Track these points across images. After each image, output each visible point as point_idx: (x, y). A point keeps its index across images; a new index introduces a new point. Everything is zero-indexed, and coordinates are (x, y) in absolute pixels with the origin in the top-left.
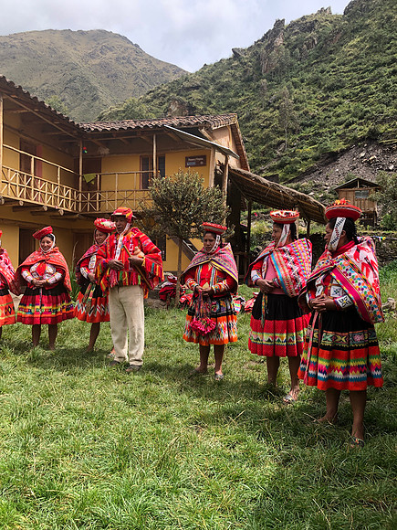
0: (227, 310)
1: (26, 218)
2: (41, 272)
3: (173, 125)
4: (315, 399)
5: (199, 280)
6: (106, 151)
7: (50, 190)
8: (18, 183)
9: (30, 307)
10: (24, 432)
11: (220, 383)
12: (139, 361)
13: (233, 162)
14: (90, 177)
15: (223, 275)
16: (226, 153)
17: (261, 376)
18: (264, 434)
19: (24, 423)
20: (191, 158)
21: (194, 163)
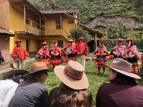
2: (55, 52)
6: (46, 19)
7: (34, 30)
14: (43, 26)
20: (69, 21)
21: (70, 23)
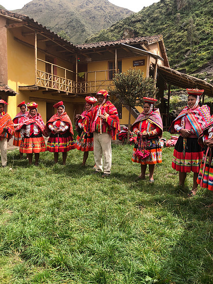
0: (156, 145)
1: (49, 97)
2: (58, 125)
3: (126, 43)
4: (206, 194)
5: (140, 129)
6: (90, 60)
7: (61, 82)
8: (45, 79)
9: (53, 144)
10: (52, 206)
11: (152, 185)
12: (109, 172)
13: (160, 63)
14: (81, 74)
15: (154, 126)
16: (156, 57)
17: (175, 181)
18: (177, 212)
19: (52, 201)
20: (136, 61)
21: (138, 64)
